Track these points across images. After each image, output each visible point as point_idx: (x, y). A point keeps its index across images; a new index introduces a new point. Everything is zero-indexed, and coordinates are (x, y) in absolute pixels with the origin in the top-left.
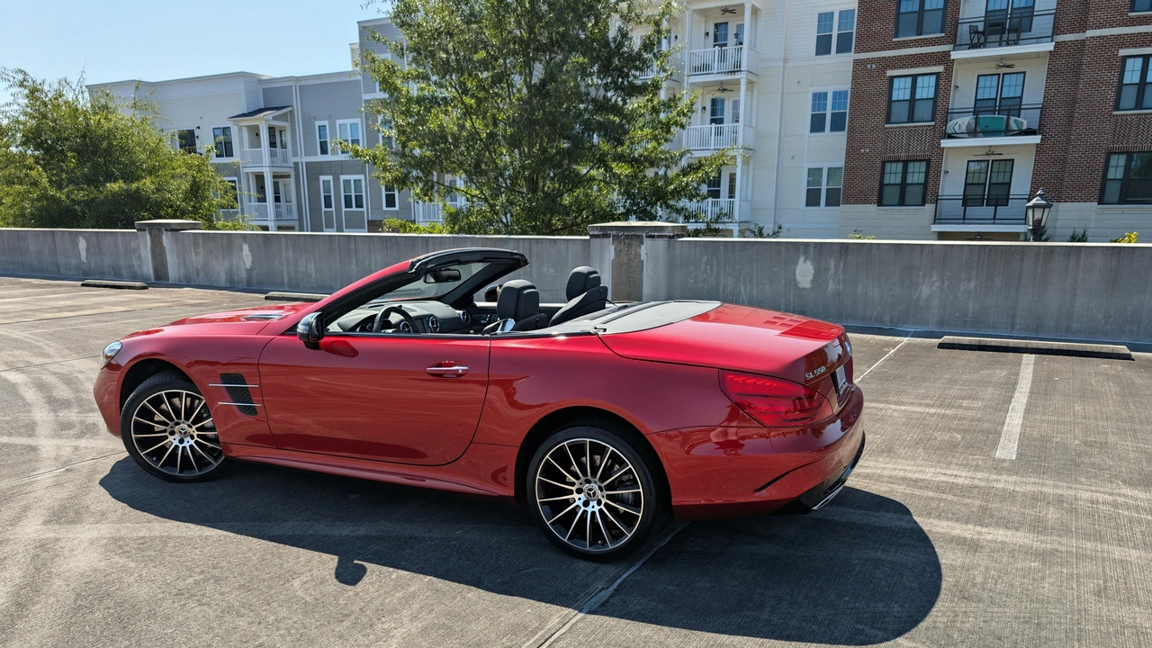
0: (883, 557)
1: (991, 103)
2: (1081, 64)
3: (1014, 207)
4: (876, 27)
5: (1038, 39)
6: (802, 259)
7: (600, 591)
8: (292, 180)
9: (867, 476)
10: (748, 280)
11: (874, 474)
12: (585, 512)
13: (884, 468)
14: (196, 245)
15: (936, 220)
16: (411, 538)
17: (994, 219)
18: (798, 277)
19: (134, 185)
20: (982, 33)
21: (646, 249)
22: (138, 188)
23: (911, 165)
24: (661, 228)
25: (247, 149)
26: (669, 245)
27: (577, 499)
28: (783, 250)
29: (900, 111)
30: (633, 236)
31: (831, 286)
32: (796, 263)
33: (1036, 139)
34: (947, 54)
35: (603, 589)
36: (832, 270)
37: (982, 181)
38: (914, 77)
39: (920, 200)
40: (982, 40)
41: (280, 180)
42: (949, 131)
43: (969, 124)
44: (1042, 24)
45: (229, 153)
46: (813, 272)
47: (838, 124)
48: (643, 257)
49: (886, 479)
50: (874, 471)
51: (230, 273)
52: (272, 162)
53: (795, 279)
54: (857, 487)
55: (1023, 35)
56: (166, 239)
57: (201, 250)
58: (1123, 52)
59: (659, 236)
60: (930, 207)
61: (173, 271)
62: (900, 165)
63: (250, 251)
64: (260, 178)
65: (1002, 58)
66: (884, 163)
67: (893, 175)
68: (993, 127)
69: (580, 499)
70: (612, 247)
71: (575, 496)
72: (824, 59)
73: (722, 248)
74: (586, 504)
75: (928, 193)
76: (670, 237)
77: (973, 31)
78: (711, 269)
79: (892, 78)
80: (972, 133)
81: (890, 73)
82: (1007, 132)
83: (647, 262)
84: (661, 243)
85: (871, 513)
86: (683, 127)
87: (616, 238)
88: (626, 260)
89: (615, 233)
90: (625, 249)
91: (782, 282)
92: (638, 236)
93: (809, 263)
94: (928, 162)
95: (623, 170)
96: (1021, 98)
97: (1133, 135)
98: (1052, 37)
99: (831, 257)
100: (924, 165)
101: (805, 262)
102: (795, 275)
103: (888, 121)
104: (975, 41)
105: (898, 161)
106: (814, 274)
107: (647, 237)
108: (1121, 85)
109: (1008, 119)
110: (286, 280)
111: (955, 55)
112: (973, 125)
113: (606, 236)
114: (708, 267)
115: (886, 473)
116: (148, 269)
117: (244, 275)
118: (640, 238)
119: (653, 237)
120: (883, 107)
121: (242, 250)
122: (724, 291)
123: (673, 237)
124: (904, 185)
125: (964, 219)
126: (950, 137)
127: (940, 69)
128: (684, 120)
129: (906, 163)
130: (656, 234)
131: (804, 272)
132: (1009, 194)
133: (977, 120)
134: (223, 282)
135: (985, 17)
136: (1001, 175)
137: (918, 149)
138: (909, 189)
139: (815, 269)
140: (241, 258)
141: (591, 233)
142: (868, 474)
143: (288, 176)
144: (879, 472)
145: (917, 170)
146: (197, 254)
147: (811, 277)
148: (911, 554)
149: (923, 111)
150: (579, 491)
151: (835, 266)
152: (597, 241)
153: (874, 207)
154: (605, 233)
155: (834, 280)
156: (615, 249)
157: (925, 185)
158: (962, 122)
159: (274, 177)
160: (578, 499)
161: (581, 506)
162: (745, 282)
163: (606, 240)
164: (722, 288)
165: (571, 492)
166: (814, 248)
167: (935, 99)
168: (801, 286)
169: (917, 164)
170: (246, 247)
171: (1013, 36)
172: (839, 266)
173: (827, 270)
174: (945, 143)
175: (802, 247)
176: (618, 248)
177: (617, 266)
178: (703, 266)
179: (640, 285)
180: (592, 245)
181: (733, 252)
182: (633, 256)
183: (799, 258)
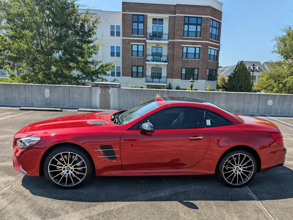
1: (155, 54)
2: (174, 47)
3: (163, 79)
4: (127, 31)
5: (164, 40)
10: (143, 100)
15: (146, 82)
17: (159, 82)
20: (152, 37)
21: (111, 90)
23: (139, 67)
24: (116, 85)
26: (118, 90)
27: (234, 171)
29: (135, 54)
30: (106, 87)
33: (167, 63)
34: (145, 41)
37: (155, 72)
38: (138, 45)
39: (142, 76)
40: (152, 38)
42: (147, 60)
43: (152, 59)
44: (165, 37)
47: (118, 55)
48: (110, 93)
55: (162, 39)
58: (183, 45)
59: (115, 87)
60: (144, 78)
62: (136, 67)
65: (157, 43)
66: (132, 66)
67: (135, 69)
68: (157, 60)
70: (100, 90)
72: (113, 37)
73: (135, 91)
75: (143, 75)
77: (150, 36)
78: (132, 97)
79: (132, 45)
80: (153, 61)
81: (132, 43)
82: (160, 61)
83: (111, 94)
84: (116, 89)
86: (96, 54)
87: (101, 87)
88: (104, 94)
89: (100, 85)
90: (104, 90)
92: (108, 87)
93: (159, 95)
94: (143, 67)
96: (162, 53)
97: (186, 64)
98: (168, 40)
99: (165, 94)
100: (142, 67)
103: (132, 56)
104: (151, 38)
105: (135, 66)
107: (111, 87)
108: (183, 53)
109: (160, 58)
111: (147, 41)
112: (153, 59)
119: (113, 87)
120: (131, 52)
123: (120, 87)
124: (137, 72)
125: (153, 82)
126: (148, 61)
127: (144, 44)
128: (96, 52)
129: (137, 67)
130: (114, 86)
132: (161, 76)
133: (153, 57)
135: (152, 33)
136: (159, 71)
137: (140, 63)
138: (139, 73)
141: (92, 85)
145: (140, 69)
149: (140, 54)
152: (94, 87)
153: (130, 77)
154: (97, 85)
157: (143, 72)
158: (150, 58)
161: (235, 173)
162: (142, 101)
163: (97, 88)
166: (160, 91)
167: (143, 51)
169: (140, 67)
171: (159, 38)
174: (147, 62)
175: (157, 91)
176: (102, 90)
177: (101, 95)
178: (129, 96)
179: (110, 101)
180: (92, 89)
181: (138, 92)
182: (107, 93)
183: (156, 94)
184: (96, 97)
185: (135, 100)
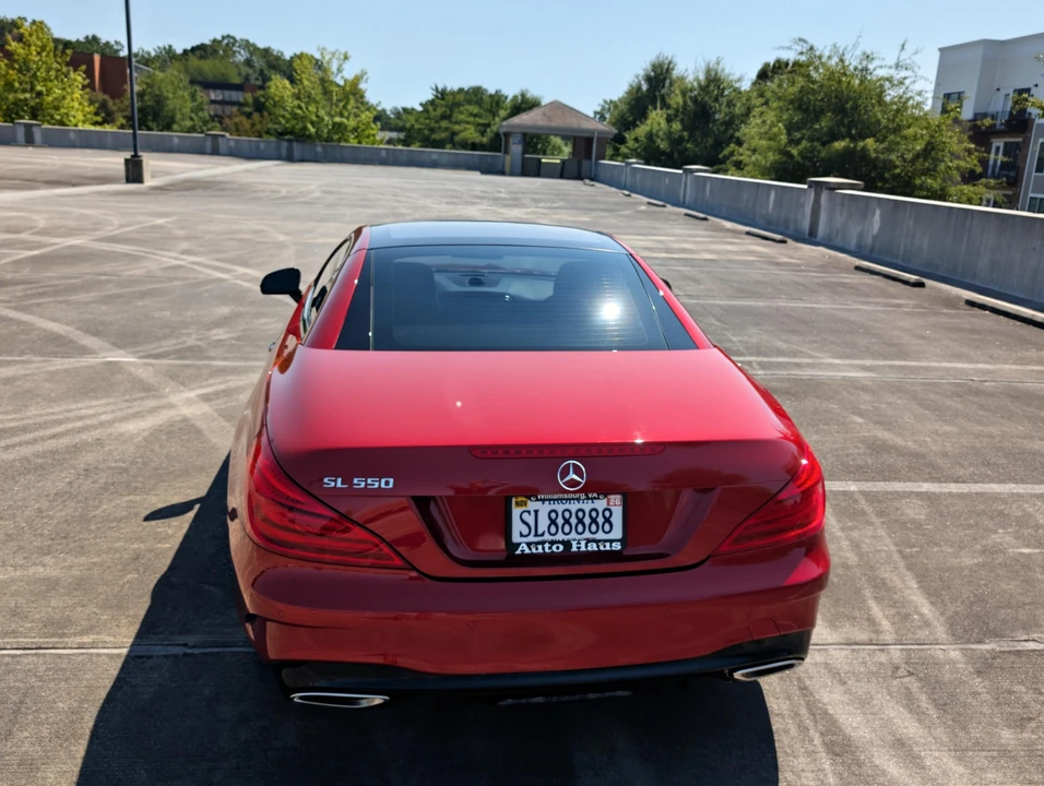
7: (178, 645)
14: (843, 205)
51: (860, 236)
56: (824, 196)
57: (845, 211)
61: (822, 230)
63: (881, 216)
110: (901, 253)
116: (806, 225)
117: (870, 241)
121: (874, 214)
134: (853, 245)
140: (871, 223)
146: (841, 214)
170: (878, 212)
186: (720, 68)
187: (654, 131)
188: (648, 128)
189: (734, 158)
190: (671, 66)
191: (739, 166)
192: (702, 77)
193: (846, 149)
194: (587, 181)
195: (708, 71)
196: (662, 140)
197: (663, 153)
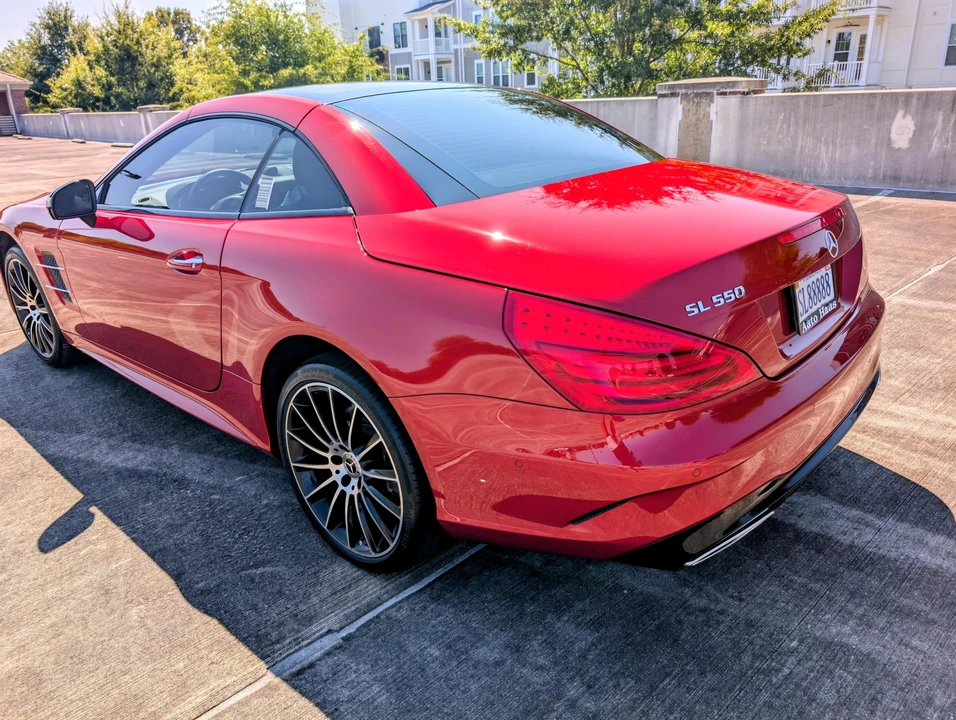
0: (854, 641)
6: (900, 113)
7: (322, 636)
8: (453, 64)
9: (893, 437)
10: (830, 140)
11: (906, 432)
12: (343, 493)
13: (927, 422)
16: (175, 481)
18: (894, 136)
19: (302, 71)
21: (716, 108)
22: (304, 74)
24: (734, 84)
25: (418, 39)
26: (742, 102)
27: (334, 472)
28: (878, 103)
30: (704, 94)
31: (936, 145)
32: (893, 118)
35: (330, 631)
36: (939, 126)
41: (443, 66)
45: (405, 45)
46: (913, 128)
48: (713, 117)
49: (922, 445)
50: (909, 426)
52: (437, 49)
53: (890, 138)
54: (868, 456)
59: (731, 93)
64: (427, 64)
69: (338, 472)
70: (680, 107)
71: (331, 466)
74: (346, 480)
76: (743, 93)
78: (788, 128)
83: (717, 122)
84: (734, 100)
85: (870, 518)
87: (685, 96)
88: (694, 121)
89: (684, 91)
90: (692, 107)
91: (873, 141)
92: (708, 94)
93: (909, 118)
95: (721, 29)
99: (939, 109)
101: (904, 116)
102: (890, 133)
106: (915, 131)
107: (718, 94)
113: (673, 95)
114: (785, 126)
115: (930, 432)
118: (709, 96)
119: (724, 94)
122: (801, 153)
123: (748, 93)
130: (728, 90)
131: (902, 129)
139: (916, 125)
141: (659, 93)
142: (896, 431)
143: (450, 62)
144: (916, 428)
147: (911, 135)
148: (915, 642)
150: (337, 460)
151: (944, 120)
152: (665, 101)
154: (672, 92)
155: (940, 138)
156: (683, 109)
159: (438, 63)
160: (337, 472)
161: (339, 483)
162: (826, 143)
163: (674, 100)
164: (799, 150)
165: (325, 461)
166: (919, 99)
168: (896, 146)
172: (949, 120)
173: (932, 126)
175: (901, 99)
176: (687, 108)
177: (685, 128)
178: (779, 125)
179: (708, 148)
180: (659, 106)
181: (815, 107)
182: (701, 117)
183: (897, 112)
184: (667, 134)
185: (800, 143)
186: (130, 11)
187: (81, 78)
188: (73, 76)
189: (185, 95)
190: (69, 13)
191: (191, 101)
192: (113, 20)
193: (291, 75)
194: (20, 136)
195: (119, 15)
196: (93, 85)
197: (97, 99)
